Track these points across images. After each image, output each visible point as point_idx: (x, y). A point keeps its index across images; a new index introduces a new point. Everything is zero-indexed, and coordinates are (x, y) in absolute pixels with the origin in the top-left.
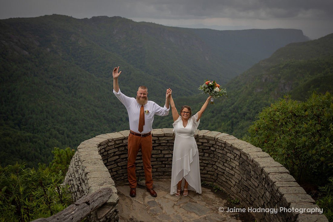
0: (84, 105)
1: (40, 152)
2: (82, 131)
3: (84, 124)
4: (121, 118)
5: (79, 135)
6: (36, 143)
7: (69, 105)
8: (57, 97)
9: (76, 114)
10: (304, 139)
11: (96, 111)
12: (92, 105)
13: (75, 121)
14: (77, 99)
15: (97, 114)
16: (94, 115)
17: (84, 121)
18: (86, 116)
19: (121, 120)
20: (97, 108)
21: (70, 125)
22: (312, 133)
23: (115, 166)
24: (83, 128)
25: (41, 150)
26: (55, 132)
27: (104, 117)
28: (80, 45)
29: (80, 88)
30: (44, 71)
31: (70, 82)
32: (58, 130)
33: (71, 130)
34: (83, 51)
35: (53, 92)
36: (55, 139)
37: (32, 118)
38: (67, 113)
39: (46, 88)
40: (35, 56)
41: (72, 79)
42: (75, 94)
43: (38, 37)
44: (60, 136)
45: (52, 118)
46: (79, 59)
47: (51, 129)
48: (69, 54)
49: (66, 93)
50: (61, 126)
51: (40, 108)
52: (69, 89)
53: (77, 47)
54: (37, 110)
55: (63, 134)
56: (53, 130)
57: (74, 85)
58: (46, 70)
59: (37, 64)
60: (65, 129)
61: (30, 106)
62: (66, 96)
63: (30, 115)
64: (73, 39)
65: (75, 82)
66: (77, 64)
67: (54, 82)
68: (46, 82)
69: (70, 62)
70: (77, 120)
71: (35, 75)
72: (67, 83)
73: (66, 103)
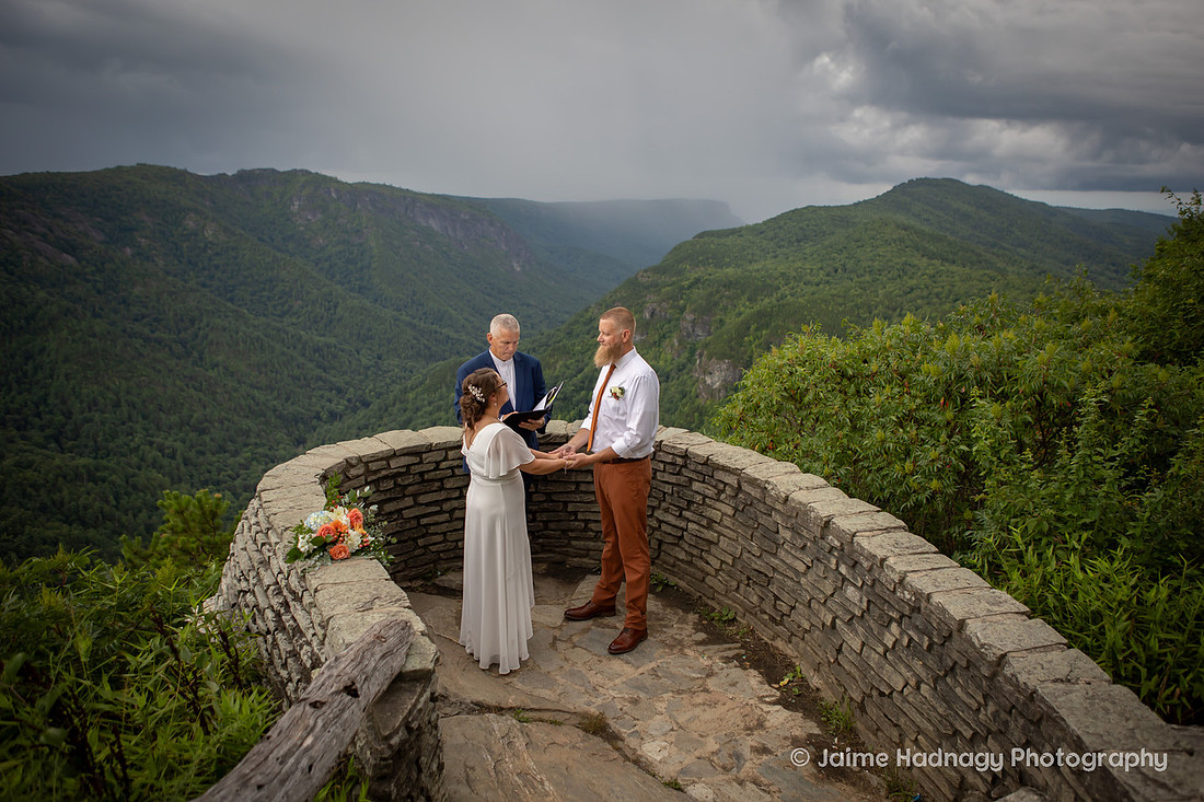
0: (225, 385)
1: (114, 503)
2: (222, 449)
3: (227, 430)
4: (318, 413)
5: (215, 459)
6: (104, 481)
7: (187, 386)
8: (154, 368)
9: (204, 407)
10: (878, 434)
11: (253, 398)
12: (244, 383)
13: (202, 423)
14: (207, 370)
15: (258, 404)
16: (250, 408)
17: (226, 422)
18: (231, 410)
19: (318, 417)
20: (256, 391)
21: (191, 435)
22: (897, 417)
24: (224, 440)
25: (117, 498)
26: (152, 454)
27: (275, 410)
28: (210, 239)
29: (211, 343)
30: (120, 304)
31: (186, 329)
32: (161, 449)
33: (192, 446)
34: (217, 254)
35: (145, 354)
36: (154, 470)
37: (91, 420)
38: (183, 404)
39: (125, 345)
40: (94, 268)
41: (192, 322)
42: (201, 359)
43: (99, 219)
44: (166, 461)
45: (144, 418)
46: (206, 272)
47: (142, 447)
48: (180, 262)
49: (178, 358)
50: (167, 438)
51: (110, 395)
52: (185, 347)
53: (202, 245)
54: (105, 399)
55: (173, 457)
56: (148, 447)
57: (197, 336)
58: (124, 302)
59: (99, 286)
60: (178, 445)
61: (85, 391)
62: (177, 365)
63: (85, 415)
64: (190, 224)
65: (199, 329)
66: (204, 285)
67: (147, 331)
68: (124, 331)
69: (186, 281)
70: (207, 421)
71: (96, 315)
72: (179, 333)
73: (178, 382)
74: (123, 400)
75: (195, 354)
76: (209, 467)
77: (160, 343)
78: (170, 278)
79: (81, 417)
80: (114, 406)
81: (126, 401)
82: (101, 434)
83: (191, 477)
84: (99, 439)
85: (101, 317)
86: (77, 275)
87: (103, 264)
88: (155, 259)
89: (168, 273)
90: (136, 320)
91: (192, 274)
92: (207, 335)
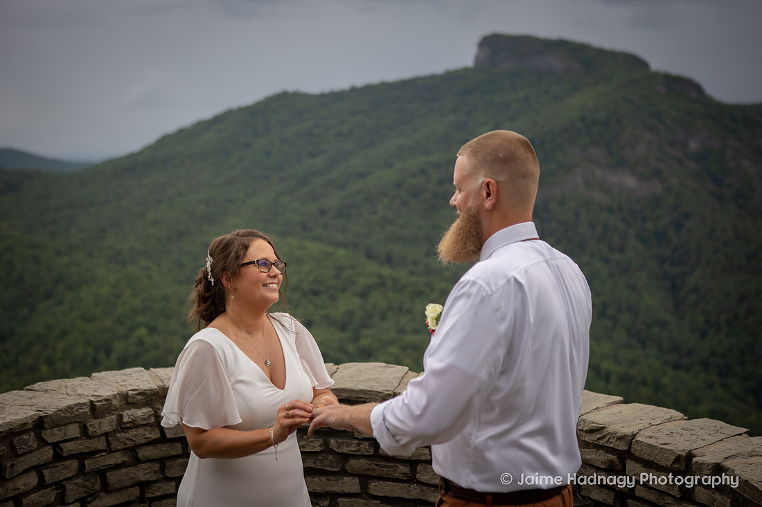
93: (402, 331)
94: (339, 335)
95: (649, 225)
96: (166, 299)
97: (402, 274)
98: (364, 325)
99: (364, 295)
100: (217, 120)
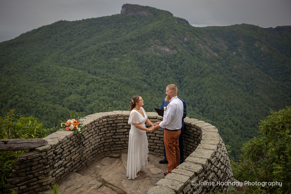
0: (259, 103)
3: (257, 120)
5: (251, 129)
7: (246, 101)
8: (236, 94)
9: (250, 110)
12: (266, 104)
14: (253, 97)
17: (257, 117)
18: (259, 112)
20: (270, 107)
21: (244, 119)
23: (123, 136)
24: (255, 123)
28: (263, 51)
29: (257, 88)
30: (229, 71)
31: (249, 82)
32: (233, 122)
33: (244, 123)
34: (264, 56)
35: (234, 88)
36: (230, 128)
37: (213, 108)
38: (243, 108)
39: (228, 85)
40: (223, 58)
41: (252, 79)
42: (252, 93)
43: (227, 42)
44: (234, 126)
45: (230, 110)
46: (259, 63)
47: (227, 120)
48: (251, 58)
49: (244, 91)
50: (236, 118)
51: (221, 101)
52: (248, 88)
53: (260, 53)
54: (219, 102)
55: (237, 125)
56: (229, 120)
57: (252, 85)
58: (230, 70)
59: (224, 64)
60: (239, 121)
61: (213, 98)
62: (244, 94)
63: (212, 106)
64: (256, 45)
65: (253, 82)
66: (258, 67)
67: (236, 81)
68: (229, 80)
69: (252, 65)
70: (250, 115)
71: (221, 74)
72: (247, 82)
73: (243, 100)
74: (224, 103)
75: (251, 91)
76: (248, 131)
77: (239, 86)
78: (246, 64)
79: (211, 106)
80: (221, 104)
81: (225, 103)
82: (216, 113)
83: (242, 133)
84: (215, 114)
85: (222, 74)
86: (217, 60)
87: (226, 57)
88: (243, 56)
89: (246, 62)
90: (233, 77)
91: (254, 62)
92: (256, 85)
93: (99, 95)
94: (80, 97)
95: (173, 63)
96: (25, 86)
97: (99, 78)
98: (87, 94)
99: (87, 84)
100: (40, 29)
